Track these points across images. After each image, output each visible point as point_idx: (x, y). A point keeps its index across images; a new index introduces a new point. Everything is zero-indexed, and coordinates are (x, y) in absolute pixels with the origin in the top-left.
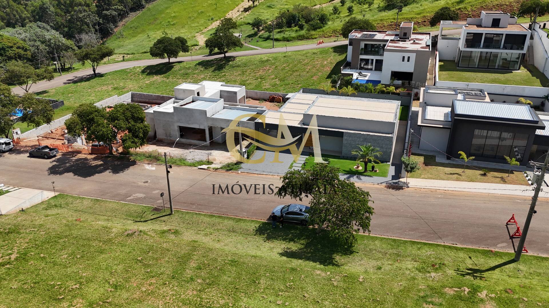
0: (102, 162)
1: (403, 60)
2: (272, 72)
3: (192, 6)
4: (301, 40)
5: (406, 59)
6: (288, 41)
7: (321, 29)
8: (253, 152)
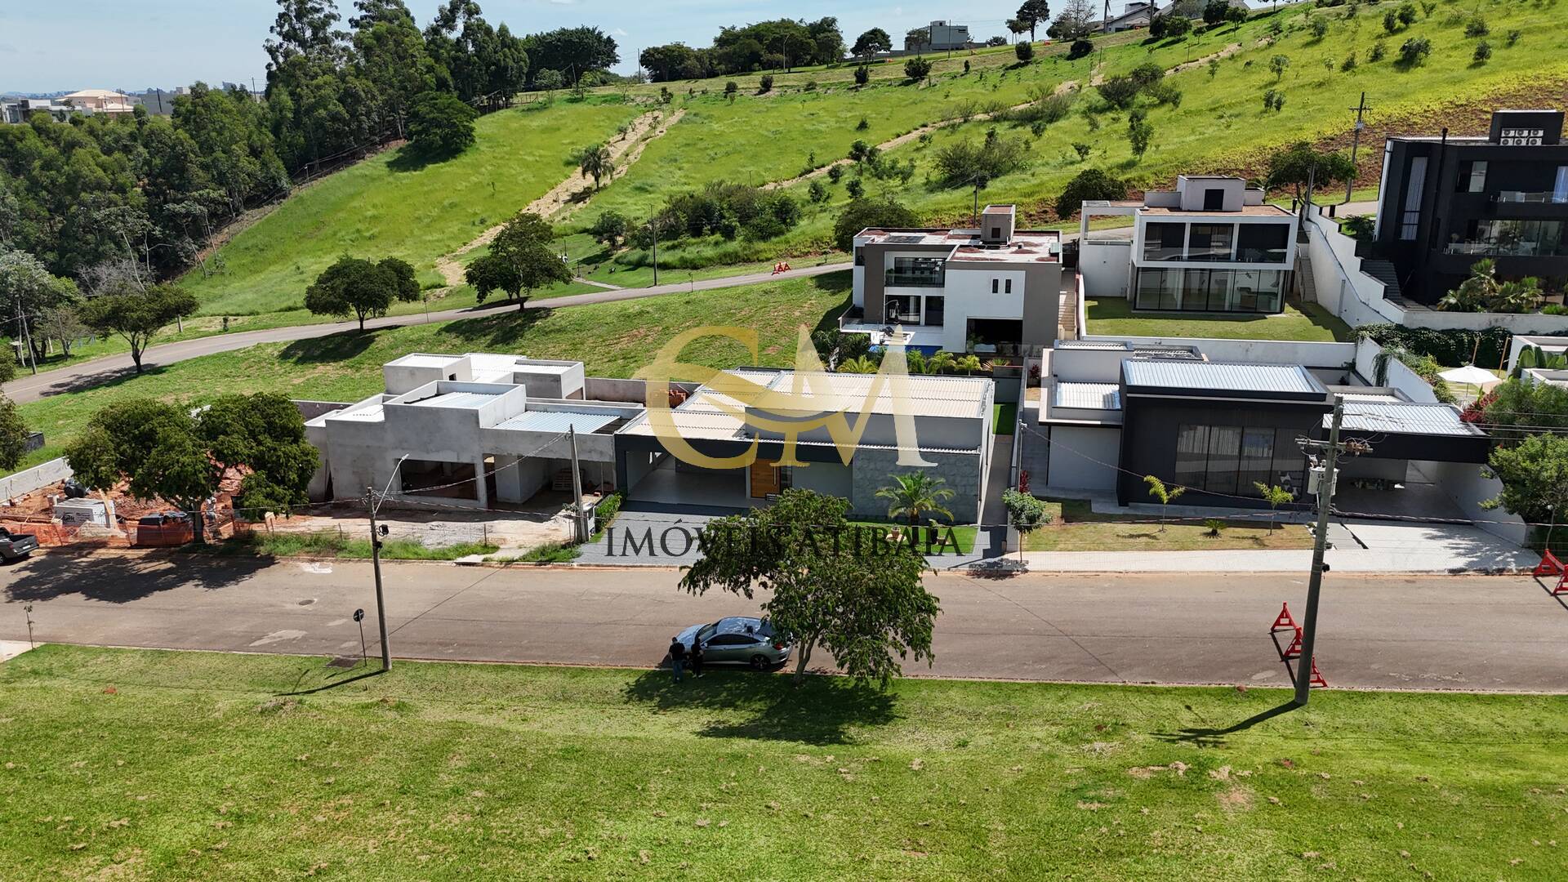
0: (170, 565)
1: (995, 290)
2: (654, 341)
3: (426, 189)
4: (730, 264)
5: (1002, 286)
6: (695, 267)
7: (782, 238)
8: (612, 515)
